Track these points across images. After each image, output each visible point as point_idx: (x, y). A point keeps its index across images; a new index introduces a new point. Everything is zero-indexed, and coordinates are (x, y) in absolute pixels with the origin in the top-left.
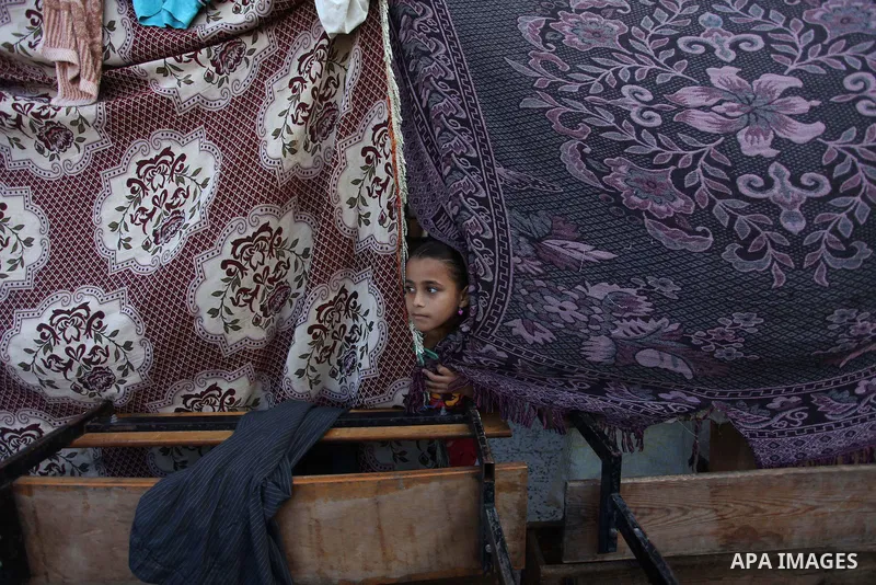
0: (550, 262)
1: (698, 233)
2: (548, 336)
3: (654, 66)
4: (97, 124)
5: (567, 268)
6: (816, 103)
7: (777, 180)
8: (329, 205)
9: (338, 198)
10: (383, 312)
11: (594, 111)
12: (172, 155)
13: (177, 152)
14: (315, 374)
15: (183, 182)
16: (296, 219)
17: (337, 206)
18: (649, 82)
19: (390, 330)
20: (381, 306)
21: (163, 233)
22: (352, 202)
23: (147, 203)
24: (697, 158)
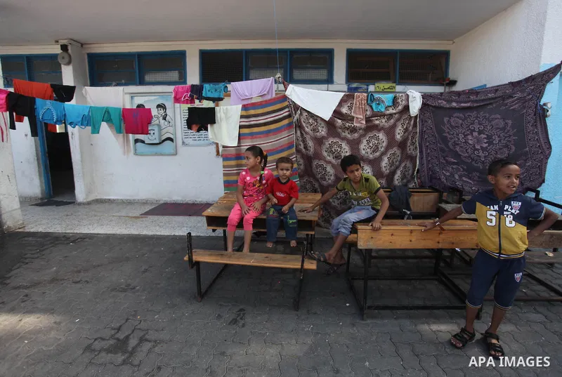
1: (469, 159)
3: (465, 131)
5: (450, 162)
6: (488, 140)
7: (480, 152)
11: (454, 137)
13: (378, 135)
15: (379, 141)
21: (375, 151)
24: (469, 147)
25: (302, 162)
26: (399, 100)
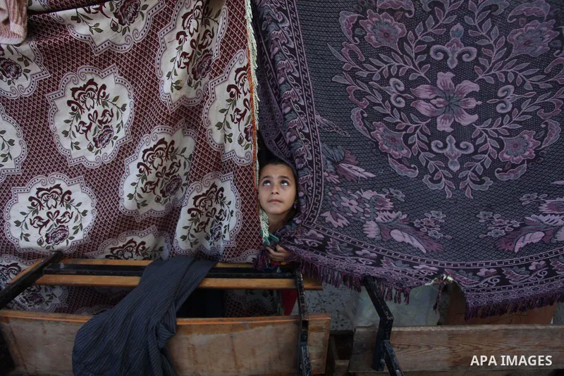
0: (343, 176)
1: (412, 168)
2: (345, 222)
3: (412, 67)
4: (37, 60)
5: (352, 181)
6: (480, 103)
7: (449, 144)
8: (202, 128)
9: (209, 122)
10: (240, 206)
11: (372, 92)
12: (96, 85)
13: (100, 83)
14: (194, 239)
15: (107, 106)
16: (184, 134)
17: (209, 128)
18: (404, 78)
19: (244, 218)
20: (238, 201)
21: (101, 141)
22: (219, 125)
23: (85, 118)
24: (416, 128)
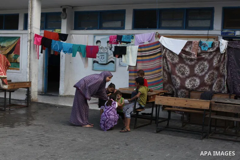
4: (196, 60)
8: (219, 70)
13: (204, 63)
14: (216, 89)
15: (204, 66)
16: (216, 71)
21: (202, 72)
23: (200, 68)
25: (166, 76)
26: (215, 45)
